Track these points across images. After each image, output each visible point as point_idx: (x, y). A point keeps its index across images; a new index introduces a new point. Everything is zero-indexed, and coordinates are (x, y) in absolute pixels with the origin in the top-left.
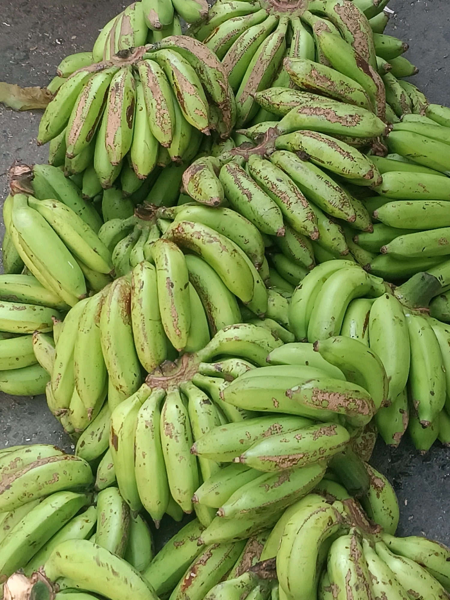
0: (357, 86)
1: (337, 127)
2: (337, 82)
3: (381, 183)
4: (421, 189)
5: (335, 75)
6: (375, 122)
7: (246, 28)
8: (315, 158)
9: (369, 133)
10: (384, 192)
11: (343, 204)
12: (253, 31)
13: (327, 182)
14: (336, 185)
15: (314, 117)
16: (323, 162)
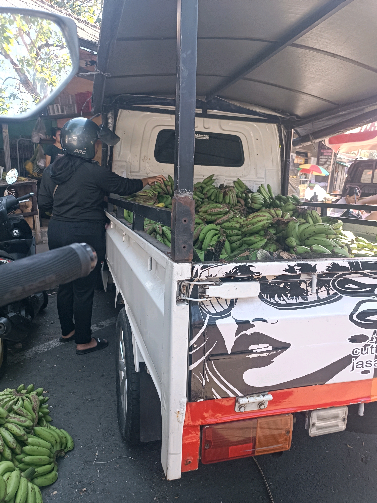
0: (30, 415)
1: (19, 423)
2: (25, 413)
3: (27, 440)
4: (38, 443)
5: (25, 411)
6: (30, 423)
7: (5, 399)
8: (10, 430)
9: (28, 425)
10: (27, 443)
11: (13, 443)
12: (7, 399)
13: (11, 436)
14: (13, 437)
15: (14, 420)
16: (11, 430)
